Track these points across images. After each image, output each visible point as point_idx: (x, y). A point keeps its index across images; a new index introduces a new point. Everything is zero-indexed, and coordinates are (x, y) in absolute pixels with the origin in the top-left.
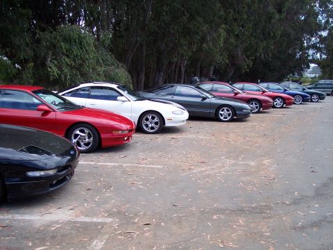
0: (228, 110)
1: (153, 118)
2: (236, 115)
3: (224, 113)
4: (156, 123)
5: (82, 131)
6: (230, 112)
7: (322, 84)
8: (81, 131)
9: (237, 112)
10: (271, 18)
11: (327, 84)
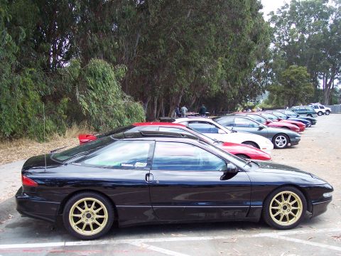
2: (290, 142)
3: (279, 141)
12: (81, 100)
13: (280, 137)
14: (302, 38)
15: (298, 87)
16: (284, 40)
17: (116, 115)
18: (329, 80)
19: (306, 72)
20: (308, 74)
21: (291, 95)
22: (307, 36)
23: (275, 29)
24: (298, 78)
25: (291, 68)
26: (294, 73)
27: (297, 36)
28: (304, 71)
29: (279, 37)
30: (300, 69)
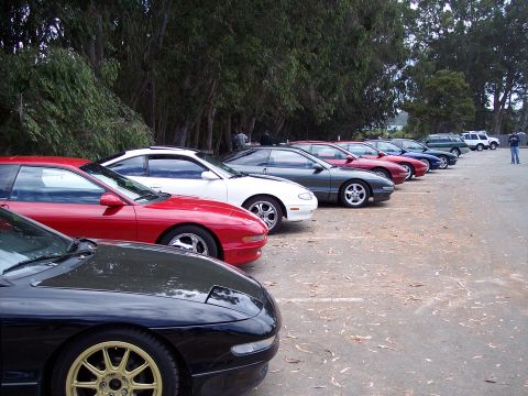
0: (359, 189)
1: (266, 207)
2: (372, 195)
3: (352, 194)
4: (271, 217)
5: (187, 240)
6: (363, 191)
7: (434, 141)
8: (183, 240)
9: (374, 191)
10: (357, 38)
11: (444, 140)
12: (27, 118)
13: (355, 185)
14: (461, 27)
15: (449, 105)
16: (432, 30)
17: (95, 146)
18: (502, 95)
19: (462, 81)
20: (467, 85)
21: (438, 117)
22: (468, 24)
23: (418, 11)
24: (450, 90)
25: (439, 75)
26: (442, 82)
27: (452, 23)
28: (459, 78)
29: (424, 25)
30: (453, 76)
